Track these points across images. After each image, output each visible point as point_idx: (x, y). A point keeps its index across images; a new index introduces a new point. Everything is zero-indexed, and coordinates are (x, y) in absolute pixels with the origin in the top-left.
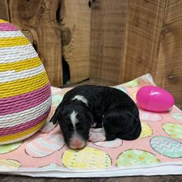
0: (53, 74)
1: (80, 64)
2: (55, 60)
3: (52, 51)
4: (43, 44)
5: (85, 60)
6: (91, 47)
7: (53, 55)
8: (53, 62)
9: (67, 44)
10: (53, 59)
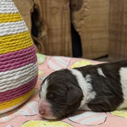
0: (59, 46)
1: (95, 36)
2: (62, 28)
3: (58, 18)
4: (46, 9)
5: (102, 31)
6: (110, 14)
7: (59, 23)
8: (59, 31)
9: (78, 9)
10: (59, 27)
